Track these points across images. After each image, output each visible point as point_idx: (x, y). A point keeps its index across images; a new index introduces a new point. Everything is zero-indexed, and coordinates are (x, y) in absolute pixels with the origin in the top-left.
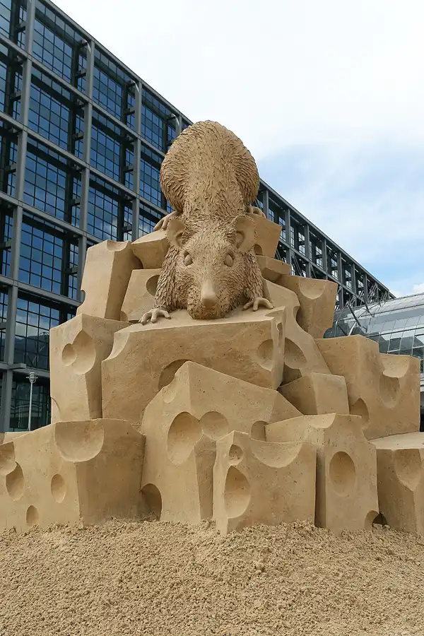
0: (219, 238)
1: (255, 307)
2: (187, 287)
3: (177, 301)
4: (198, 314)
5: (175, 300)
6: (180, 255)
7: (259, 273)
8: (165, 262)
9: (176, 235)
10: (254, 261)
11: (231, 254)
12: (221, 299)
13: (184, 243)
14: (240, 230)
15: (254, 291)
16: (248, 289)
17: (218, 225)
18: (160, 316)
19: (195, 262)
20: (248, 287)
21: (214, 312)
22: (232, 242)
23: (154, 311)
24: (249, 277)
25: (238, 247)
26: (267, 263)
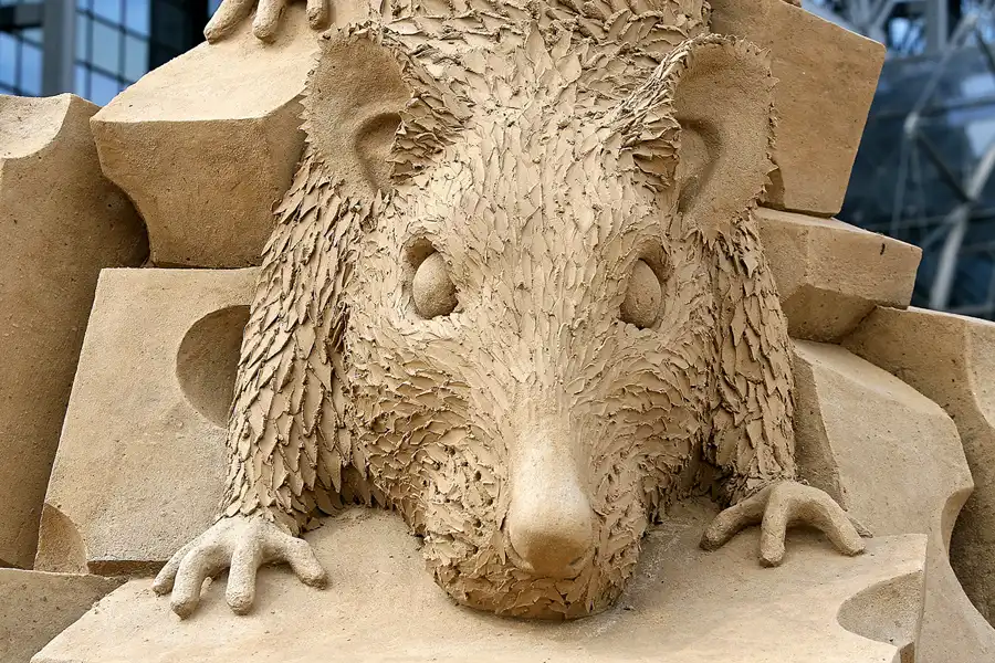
0: (593, 165)
1: (774, 544)
2: (427, 434)
3: (348, 470)
4: (488, 591)
5: (336, 462)
6: (381, 240)
7: (776, 326)
8: (276, 239)
9: (356, 123)
10: (751, 265)
11: (655, 261)
12: (611, 520)
13: (401, 177)
14: (698, 111)
15: (753, 430)
16: (720, 419)
17: (573, 70)
18: (272, 564)
19: (478, 312)
20: (723, 406)
21: (573, 592)
22: (659, 186)
23: (239, 536)
24: (727, 354)
25: (682, 208)
26: (812, 258)
